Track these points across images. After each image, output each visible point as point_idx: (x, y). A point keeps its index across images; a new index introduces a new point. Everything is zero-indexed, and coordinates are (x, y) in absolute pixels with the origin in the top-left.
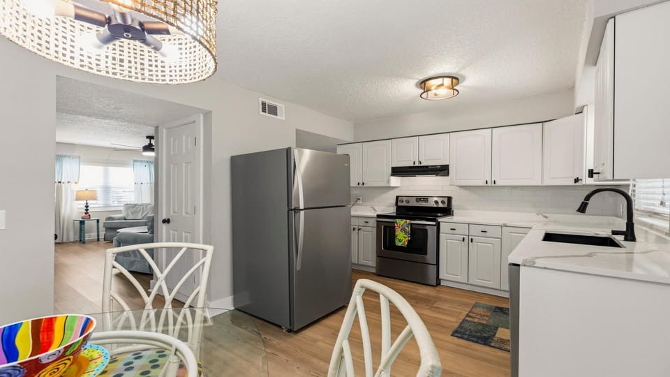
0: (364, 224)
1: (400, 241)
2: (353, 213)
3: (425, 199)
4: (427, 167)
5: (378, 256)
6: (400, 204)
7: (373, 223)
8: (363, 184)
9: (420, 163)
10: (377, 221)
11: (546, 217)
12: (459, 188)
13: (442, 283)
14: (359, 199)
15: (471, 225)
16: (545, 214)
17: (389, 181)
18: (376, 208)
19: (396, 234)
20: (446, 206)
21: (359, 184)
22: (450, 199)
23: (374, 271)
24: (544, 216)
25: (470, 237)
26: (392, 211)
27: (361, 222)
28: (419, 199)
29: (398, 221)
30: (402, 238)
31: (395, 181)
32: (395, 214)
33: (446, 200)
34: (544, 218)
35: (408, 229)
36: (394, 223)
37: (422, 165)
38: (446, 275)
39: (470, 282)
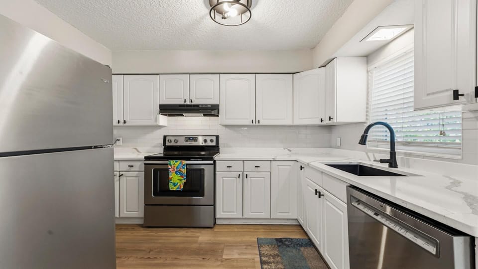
0: (128, 168)
1: (175, 185)
2: (116, 157)
3: (195, 139)
4: (198, 106)
5: (146, 205)
6: (168, 144)
7: (139, 166)
8: (125, 122)
9: (192, 102)
10: (145, 164)
11: (290, 151)
12: (224, 128)
13: (218, 222)
14: (118, 140)
15: (244, 161)
16: (288, 149)
17: (156, 120)
18: (139, 149)
19: (170, 177)
20: (214, 144)
21: (119, 122)
22: (217, 137)
23: (141, 222)
24: (289, 150)
25: (245, 173)
26: (159, 151)
27: (124, 166)
28: (189, 138)
29: (172, 162)
30: (176, 181)
31: (163, 120)
32: (162, 155)
33: (214, 138)
34: (289, 152)
35: (184, 171)
36: (167, 164)
37: (192, 104)
38: (222, 213)
39: (245, 216)
